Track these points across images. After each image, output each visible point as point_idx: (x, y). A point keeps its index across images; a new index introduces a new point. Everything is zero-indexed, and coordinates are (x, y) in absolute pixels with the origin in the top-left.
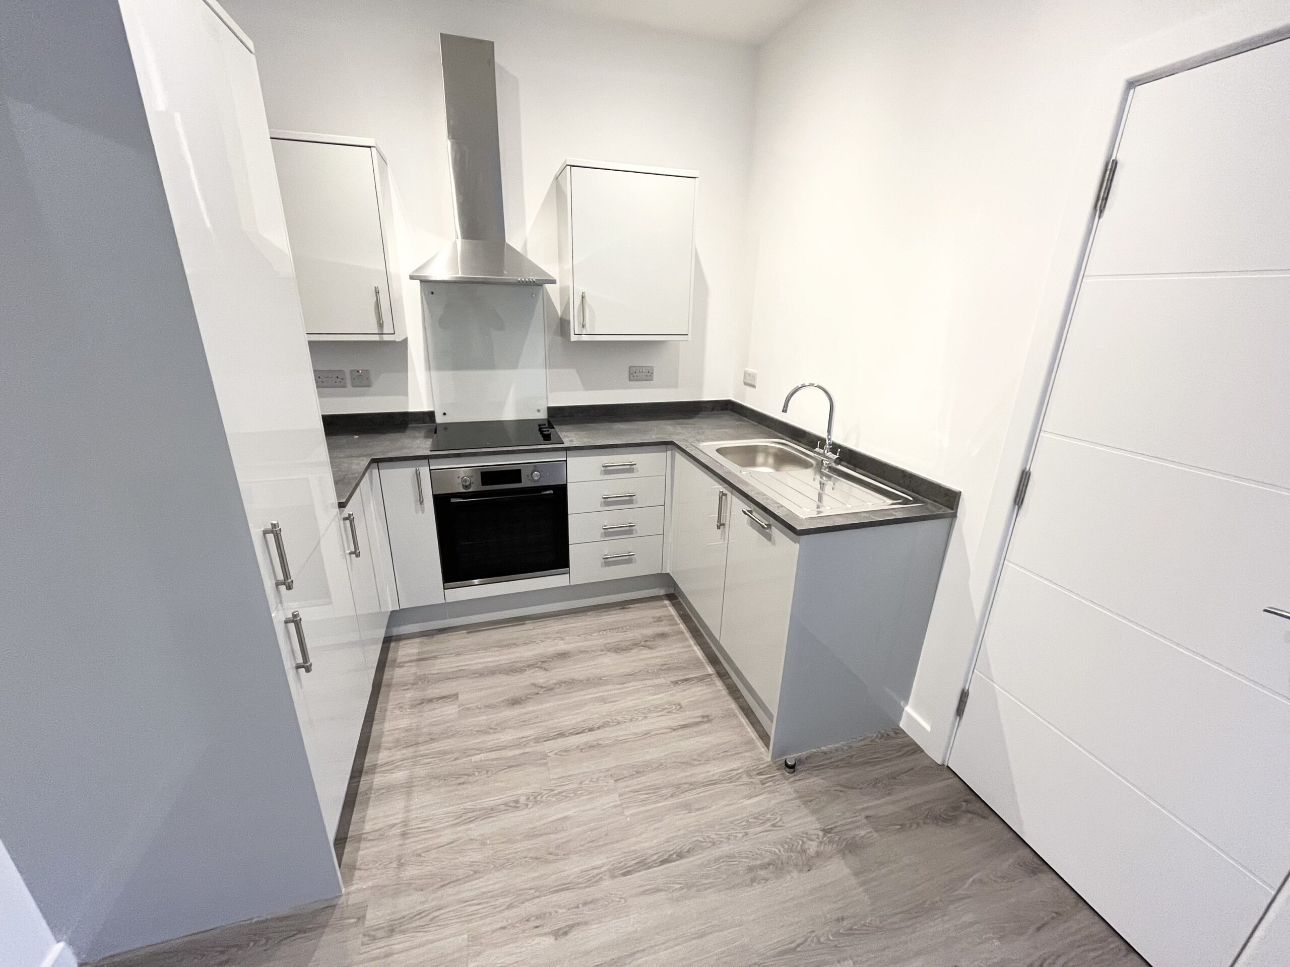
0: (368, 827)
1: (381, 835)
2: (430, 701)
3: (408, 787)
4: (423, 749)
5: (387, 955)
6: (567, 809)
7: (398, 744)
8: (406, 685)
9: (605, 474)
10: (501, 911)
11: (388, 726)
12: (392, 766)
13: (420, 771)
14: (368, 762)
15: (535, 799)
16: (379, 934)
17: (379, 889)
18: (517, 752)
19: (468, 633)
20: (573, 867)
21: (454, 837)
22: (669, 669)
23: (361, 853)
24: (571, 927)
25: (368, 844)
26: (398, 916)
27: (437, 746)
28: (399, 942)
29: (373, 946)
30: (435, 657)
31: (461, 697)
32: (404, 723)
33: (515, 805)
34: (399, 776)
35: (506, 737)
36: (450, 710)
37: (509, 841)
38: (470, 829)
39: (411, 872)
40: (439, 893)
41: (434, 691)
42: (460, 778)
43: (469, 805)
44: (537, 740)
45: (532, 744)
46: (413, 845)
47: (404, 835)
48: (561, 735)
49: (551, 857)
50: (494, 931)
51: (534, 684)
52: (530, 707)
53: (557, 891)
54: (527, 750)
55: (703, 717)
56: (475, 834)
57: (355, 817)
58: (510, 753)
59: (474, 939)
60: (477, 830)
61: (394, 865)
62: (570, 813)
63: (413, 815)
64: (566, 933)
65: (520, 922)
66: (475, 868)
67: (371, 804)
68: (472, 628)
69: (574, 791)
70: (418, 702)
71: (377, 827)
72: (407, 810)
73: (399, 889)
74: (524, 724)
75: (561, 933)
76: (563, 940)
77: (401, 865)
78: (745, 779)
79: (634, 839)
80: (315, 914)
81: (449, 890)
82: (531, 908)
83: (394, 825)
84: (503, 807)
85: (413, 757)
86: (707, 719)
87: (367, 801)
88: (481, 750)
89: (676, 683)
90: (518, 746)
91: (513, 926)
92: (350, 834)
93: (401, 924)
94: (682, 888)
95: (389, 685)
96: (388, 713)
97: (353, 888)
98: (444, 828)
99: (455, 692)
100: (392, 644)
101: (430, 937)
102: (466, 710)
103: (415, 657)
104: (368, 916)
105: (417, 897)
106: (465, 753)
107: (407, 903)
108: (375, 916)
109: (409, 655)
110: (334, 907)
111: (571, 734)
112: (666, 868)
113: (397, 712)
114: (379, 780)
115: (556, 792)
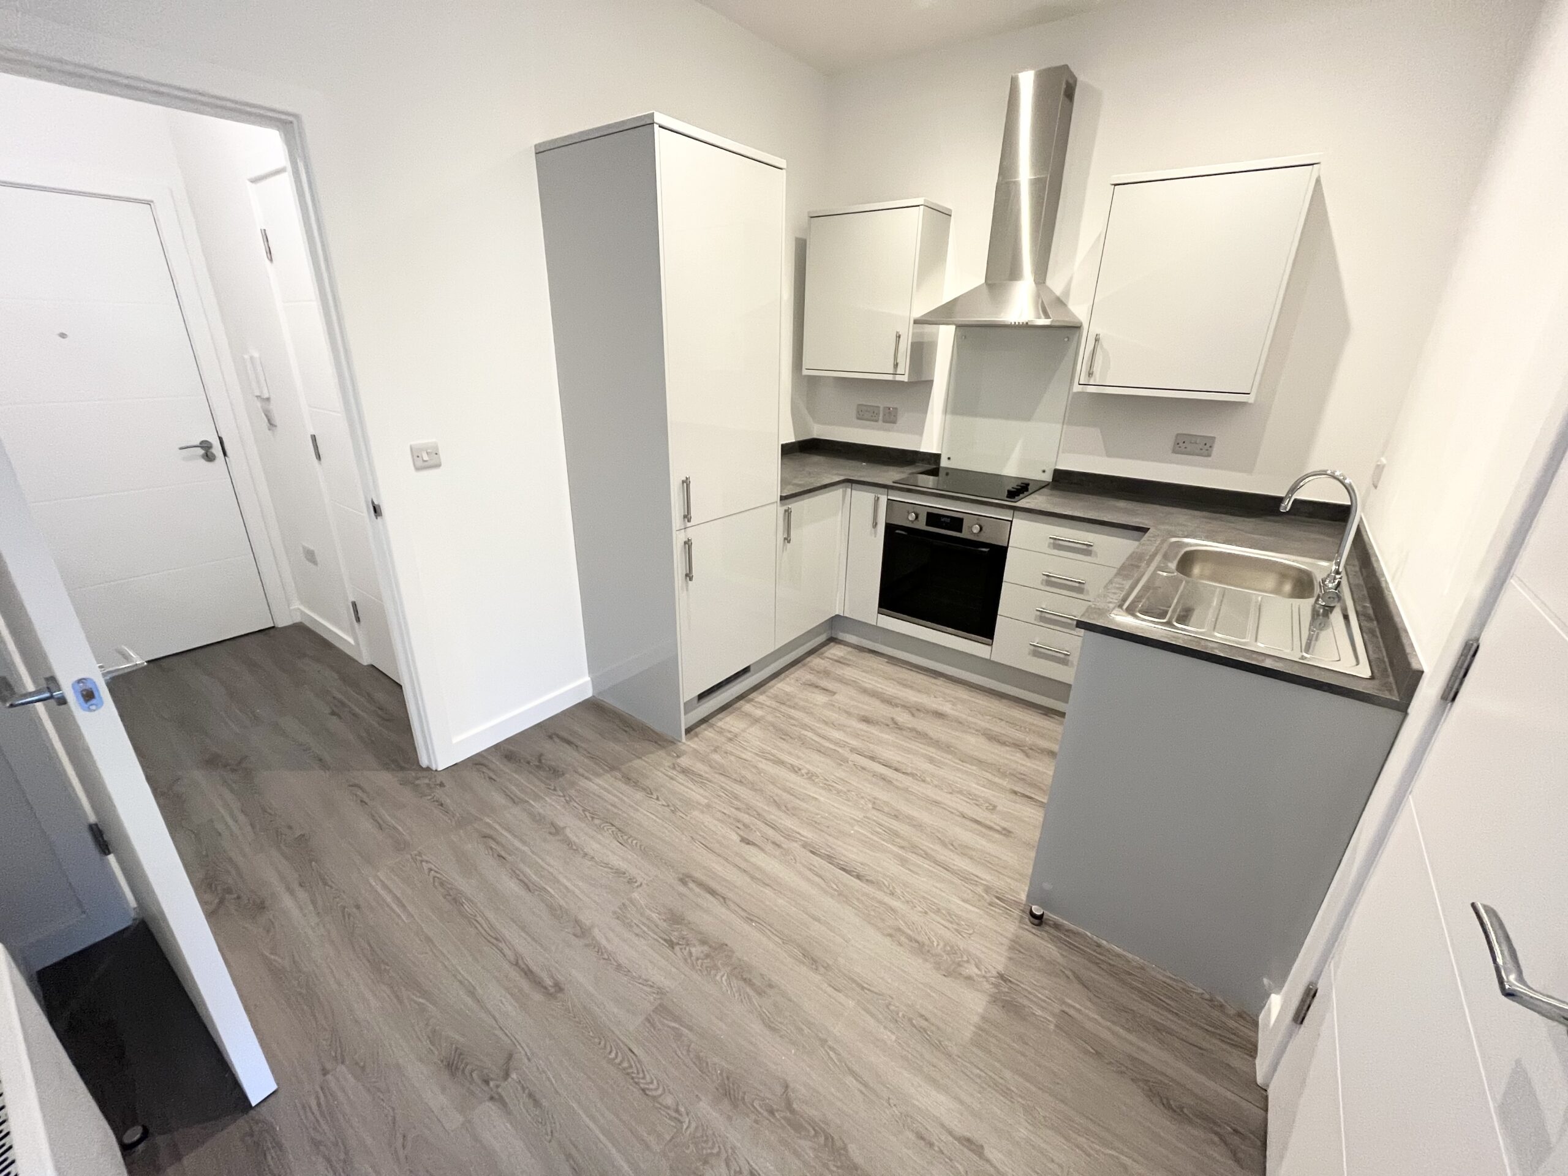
0: (720, 724)
1: (721, 732)
2: (817, 687)
3: (756, 721)
4: (783, 708)
5: (672, 778)
6: (822, 796)
7: (775, 698)
8: (813, 670)
9: (1054, 548)
10: (732, 807)
11: (780, 685)
12: (761, 706)
13: (770, 718)
14: (751, 696)
15: (811, 776)
16: (678, 769)
17: (696, 751)
18: (832, 746)
19: (887, 662)
20: (788, 822)
21: (749, 759)
22: (1023, 779)
23: (706, 732)
24: (754, 844)
25: (713, 731)
26: (691, 768)
27: (792, 712)
28: (681, 778)
29: (671, 771)
30: (848, 665)
31: (837, 696)
32: (788, 689)
33: (795, 770)
34: (759, 713)
35: (836, 735)
36: (820, 698)
37: (773, 783)
38: (762, 762)
39: (716, 757)
40: (716, 776)
41: (824, 683)
42: (784, 735)
43: (774, 751)
44: (853, 750)
45: (848, 749)
46: (729, 747)
47: (730, 740)
48: (872, 758)
49: (784, 808)
50: (720, 811)
51: (893, 719)
52: (874, 730)
53: (766, 824)
54: (840, 750)
55: (1004, 829)
56: (760, 765)
57: (720, 716)
58: (827, 744)
59: (708, 806)
60: (764, 765)
61: (713, 748)
62: (822, 799)
63: (744, 734)
64: (748, 844)
65: (734, 818)
66: (743, 780)
67: (732, 715)
68: (893, 660)
69: (839, 792)
70: (809, 683)
71: (723, 727)
72: (744, 731)
73: (704, 759)
74: (857, 736)
75: (745, 841)
76: (743, 844)
77: (715, 751)
78: (980, 890)
79: (841, 844)
80: (666, 740)
81: (723, 779)
82: (746, 818)
83: (730, 732)
84: (789, 766)
85: (775, 709)
86: (1006, 833)
87: (731, 713)
88: (812, 730)
89: (1015, 793)
90: (836, 744)
91: (729, 816)
92: (710, 721)
93: (688, 772)
94: (835, 890)
95: (804, 665)
96: (788, 679)
97: (689, 743)
98: (751, 752)
99: (834, 691)
100: (832, 644)
101: (693, 787)
102: (830, 705)
103: (835, 658)
104: (682, 759)
105: (707, 769)
106: (805, 726)
107: (700, 767)
108: (684, 761)
109: (835, 655)
110: (675, 744)
111: (880, 763)
112: (842, 874)
113: (792, 681)
114: (747, 707)
115: (827, 783)
